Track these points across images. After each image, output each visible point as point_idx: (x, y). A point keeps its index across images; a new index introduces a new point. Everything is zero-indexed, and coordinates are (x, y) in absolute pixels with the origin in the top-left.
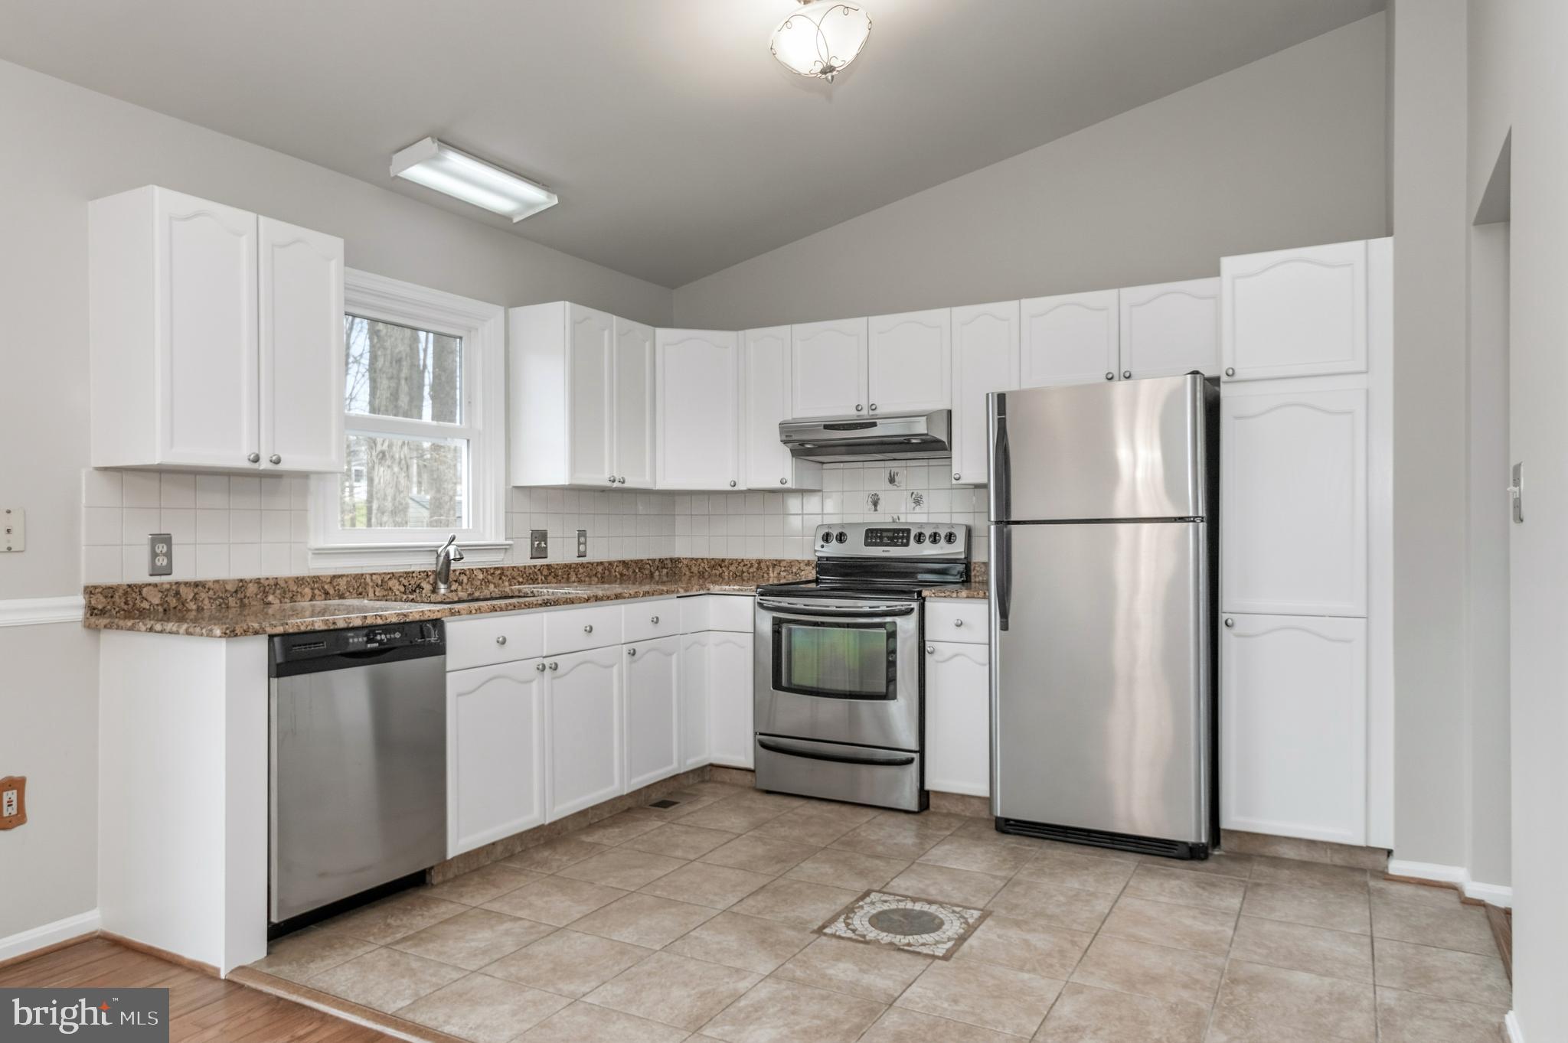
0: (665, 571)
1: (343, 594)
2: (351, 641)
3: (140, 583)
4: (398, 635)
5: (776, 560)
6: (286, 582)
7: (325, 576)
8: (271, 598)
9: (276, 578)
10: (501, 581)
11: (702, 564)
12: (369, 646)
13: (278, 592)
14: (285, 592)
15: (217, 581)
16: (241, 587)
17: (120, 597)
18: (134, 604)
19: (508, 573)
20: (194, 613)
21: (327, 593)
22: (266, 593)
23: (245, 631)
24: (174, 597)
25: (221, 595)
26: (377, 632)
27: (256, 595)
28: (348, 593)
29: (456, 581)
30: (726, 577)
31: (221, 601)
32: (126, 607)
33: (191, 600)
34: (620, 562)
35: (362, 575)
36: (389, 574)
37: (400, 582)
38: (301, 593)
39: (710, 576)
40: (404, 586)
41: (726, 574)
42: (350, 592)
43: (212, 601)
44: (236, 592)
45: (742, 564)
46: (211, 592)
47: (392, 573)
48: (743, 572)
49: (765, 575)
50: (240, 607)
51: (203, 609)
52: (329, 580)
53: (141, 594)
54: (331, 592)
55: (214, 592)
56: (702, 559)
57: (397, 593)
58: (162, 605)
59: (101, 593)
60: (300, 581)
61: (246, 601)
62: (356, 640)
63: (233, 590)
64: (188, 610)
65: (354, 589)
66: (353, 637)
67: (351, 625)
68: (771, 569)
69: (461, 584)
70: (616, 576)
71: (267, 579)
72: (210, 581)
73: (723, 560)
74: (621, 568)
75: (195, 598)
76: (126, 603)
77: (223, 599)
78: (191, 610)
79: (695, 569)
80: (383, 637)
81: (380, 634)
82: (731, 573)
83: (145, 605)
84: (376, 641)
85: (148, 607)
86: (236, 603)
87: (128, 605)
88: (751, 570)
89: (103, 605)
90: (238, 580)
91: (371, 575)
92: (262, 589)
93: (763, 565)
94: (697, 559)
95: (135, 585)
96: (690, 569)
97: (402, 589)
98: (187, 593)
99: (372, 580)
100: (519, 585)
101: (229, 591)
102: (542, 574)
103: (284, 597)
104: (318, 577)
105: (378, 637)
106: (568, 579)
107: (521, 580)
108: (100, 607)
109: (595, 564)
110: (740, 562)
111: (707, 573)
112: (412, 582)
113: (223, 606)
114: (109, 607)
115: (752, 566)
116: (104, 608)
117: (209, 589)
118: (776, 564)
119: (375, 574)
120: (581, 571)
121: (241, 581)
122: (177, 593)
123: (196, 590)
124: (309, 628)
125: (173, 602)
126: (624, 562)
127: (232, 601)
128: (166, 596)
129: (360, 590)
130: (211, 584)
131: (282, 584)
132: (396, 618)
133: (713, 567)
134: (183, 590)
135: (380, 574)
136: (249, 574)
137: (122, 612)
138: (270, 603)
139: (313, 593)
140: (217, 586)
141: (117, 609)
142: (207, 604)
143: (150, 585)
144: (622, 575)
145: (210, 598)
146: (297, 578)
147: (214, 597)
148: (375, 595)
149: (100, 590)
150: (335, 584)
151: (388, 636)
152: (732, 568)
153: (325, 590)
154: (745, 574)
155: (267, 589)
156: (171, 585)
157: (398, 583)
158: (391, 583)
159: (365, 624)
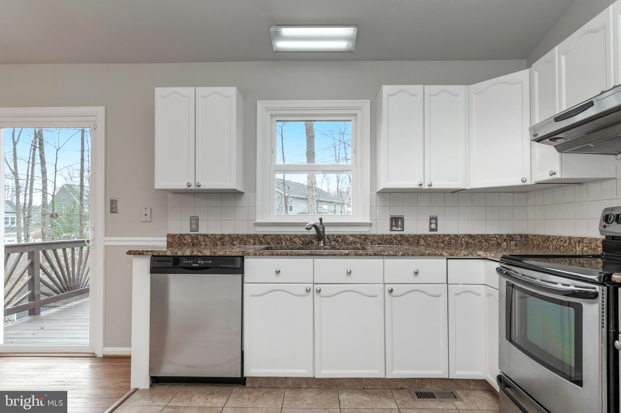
0: (513, 243)
1: (269, 243)
2: (184, 262)
3: (184, 234)
4: (210, 262)
5: (581, 238)
6: (242, 236)
7: (260, 235)
8: (235, 242)
9: (238, 235)
10: (365, 242)
11: (539, 240)
12: (193, 265)
13: (238, 240)
14: (241, 240)
15: (213, 235)
16: (222, 237)
17: (177, 238)
18: (182, 242)
19: (370, 238)
20: (204, 246)
21: (261, 242)
22: (233, 241)
23: (135, 253)
24: (196, 240)
25: (214, 240)
26: (199, 259)
27: (229, 241)
28: (272, 243)
29: (334, 240)
30: (551, 249)
31: (214, 242)
32: (179, 242)
33: (202, 241)
34: (466, 235)
35: (279, 235)
36: (294, 235)
37: (300, 240)
38: (249, 242)
39: (543, 248)
40: (303, 241)
41: (551, 246)
42: (273, 242)
43: (210, 242)
44: (220, 239)
45: (559, 240)
46: (210, 239)
47: (296, 235)
48: (560, 246)
49: (574, 249)
50: (222, 245)
51: (207, 245)
52: (262, 237)
53: (184, 238)
54: (264, 241)
55: (211, 239)
56: (538, 236)
57: (298, 244)
58: (191, 242)
59: (171, 236)
60: (248, 236)
61: (224, 243)
62: (187, 262)
63: (219, 238)
64: (201, 245)
65: (275, 241)
66: (185, 260)
67: (185, 255)
68: (577, 245)
69: (337, 242)
70: (462, 244)
71: (234, 235)
72: (210, 234)
73: (549, 237)
74: (467, 239)
75: (204, 241)
76: (179, 241)
77: (215, 242)
78: (203, 245)
79: (535, 242)
80: (202, 262)
81: (200, 260)
82: (554, 246)
83: (186, 242)
84: (197, 263)
85: (187, 243)
86: (220, 244)
87: (180, 241)
88: (565, 245)
89: (172, 241)
90: (221, 234)
91: (284, 235)
92: (231, 238)
93: (572, 241)
94: (536, 235)
95: (182, 234)
96: (533, 242)
97: (301, 243)
98: (201, 239)
99: (284, 237)
100: (378, 245)
101: (217, 239)
102: (396, 240)
103: (241, 243)
104: (257, 235)
105: (199, 262)
106: (418, 243)
107: (380, 242)
108: (170, 242)
109: (442, 236)
110: (559, 238)
111: (541, 246)
112: (307, 239)
113: (215, 244)
114: (173, 242)
115: (565, 242)
116: (172, 242)
117: (209, 237)
118: (581, 240)
119: (286, 235)
120: (429, 239)
121: (223, 235)
122: (197, 238)
123: (204, 238)
124: (164, 254)
125: (196, 241)
126: (470, 235)
127: (218, 243)
128: (193, 239)
129: (278, 241)
130: (210, 236)
131: (240, 237)
132: (210, 254)
133: (544, 242)
134: (199, 237)
135: (289, 235)
136: (226, 232)
137: (178, 244)
138: (235, 245)
139: (255, 242)
140: (213, 237)
141: (176, 243)
142: (208, 243)
143: (187, 235)
144: (467, 243)
145: (210, 241)
146: (247, 235)
147: (211, 241)
148: (286, 244)
149: (171, 235)
150: (265, 238)
151: (204, 262)
152: (554, 243)
153: (260, 241)
154: (562, 248)
155: (234, 238)
156: (195, 235)
157: (299, 240)
158: (295, 240)
159: (192, 255)
